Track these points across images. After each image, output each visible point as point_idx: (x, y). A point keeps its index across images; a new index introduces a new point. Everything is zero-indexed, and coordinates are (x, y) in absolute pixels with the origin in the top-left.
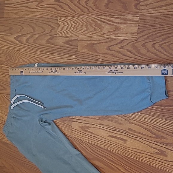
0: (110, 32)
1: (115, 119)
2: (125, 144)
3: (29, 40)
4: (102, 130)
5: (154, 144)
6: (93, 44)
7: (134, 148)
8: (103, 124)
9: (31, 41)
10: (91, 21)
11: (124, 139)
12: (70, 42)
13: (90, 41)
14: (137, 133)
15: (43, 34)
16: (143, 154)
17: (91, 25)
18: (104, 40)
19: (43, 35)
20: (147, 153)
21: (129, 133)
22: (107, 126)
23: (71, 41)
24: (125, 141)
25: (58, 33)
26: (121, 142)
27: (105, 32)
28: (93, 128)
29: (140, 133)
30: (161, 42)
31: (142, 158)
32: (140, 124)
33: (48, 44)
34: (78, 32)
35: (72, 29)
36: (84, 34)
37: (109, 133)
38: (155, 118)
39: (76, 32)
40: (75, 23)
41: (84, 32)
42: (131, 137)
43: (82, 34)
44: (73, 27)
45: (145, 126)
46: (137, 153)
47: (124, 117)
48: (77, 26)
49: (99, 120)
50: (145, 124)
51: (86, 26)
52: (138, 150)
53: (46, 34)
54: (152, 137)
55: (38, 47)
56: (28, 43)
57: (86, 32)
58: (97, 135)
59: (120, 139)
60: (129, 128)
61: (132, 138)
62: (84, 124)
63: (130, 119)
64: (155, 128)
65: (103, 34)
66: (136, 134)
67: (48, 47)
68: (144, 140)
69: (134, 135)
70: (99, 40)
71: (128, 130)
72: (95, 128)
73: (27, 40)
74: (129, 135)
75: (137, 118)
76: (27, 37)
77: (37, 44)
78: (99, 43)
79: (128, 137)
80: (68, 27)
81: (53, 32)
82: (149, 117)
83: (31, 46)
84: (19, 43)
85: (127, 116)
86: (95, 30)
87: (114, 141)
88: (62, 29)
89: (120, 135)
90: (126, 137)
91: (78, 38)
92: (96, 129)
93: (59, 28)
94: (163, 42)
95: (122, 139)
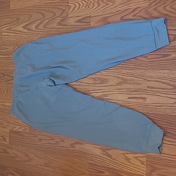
0: (122, 4)
1: (133, 81)
2: (145, 101)
3: (38, 26)
4: (121, 95)
5: (173, 95)
6: (106, 18)
7: (154, 103)
8: (121, 88)
9: (41, 26)
11: (144, 97)
12: (82, 21)
13: (102, 15)
14: (156, 88)
15: (54, 17)
16: (163, 107)
18: (117, 12)
19: (54, 19)
20: (167, 105)
21: (148, 91)
23: (83, 19)
24: (144, 99)
25: (69, 14)
26: (141, 101)
27: (117, 5)
28: (112, 94)
29: (159, 88)
30: (172, 3)
31: (162, 110)
32: (158, 80)
33: (59, 27)
34: (90, 9)
35: (84, 8)
36: (96, 10)
37: (128, 95)
38: (172, 71)
39: (88, 10)
40: (86, 2)
41: (96, 8)
42: (150, 94)
43: (94, 11)
44: (84, 6)
45: (163, 80)
46: (157, 107)
47: (142, 77)
48: (88, 4)
49: (117, 85)
50: (163, 78)
52: (158, 104)
53: (56, 17)
54: (171, 89)
55: (49, 30)
56: (38, 29)
57: (98, 8)
58: (116, 100)
59: (140, 99)
60: (148, 86)
61: (152, 95)
62: (102, 93)
63: (148, 77)
64: (173, 80)
65: (116, 7)
66: (155, 90)
67: (59, 29)
68: (163, 94)
69: (153, 91)
70: (112, 13)
71: (147, 88)
72: (113, 94)
74: (148, 92)
75: (155, 75)
76: (36, 24)
77: (47, 28)
78: (111, 16)
79: (147, 94)
80: (79, 7)
82: (166, 71)
83: (41, 32)
84: (27, 31)
85: (144, 76)
87: (133, 101)
88: (73, 10)
89: (139, 95)
90: (145, 95)
91: (90, 15)
92: (115, 94)
93: (70, 10)
94: (173, 4)
95: (141, 98)
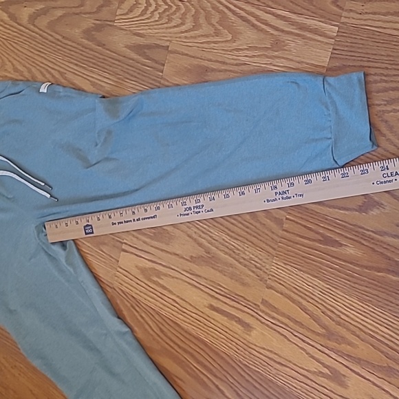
10: (211, 9)
17: (208, 18)
22: (209, 282)
51: (196, 18)
73: (33, 18)
81: (105, 14)
86: (217, 33)
